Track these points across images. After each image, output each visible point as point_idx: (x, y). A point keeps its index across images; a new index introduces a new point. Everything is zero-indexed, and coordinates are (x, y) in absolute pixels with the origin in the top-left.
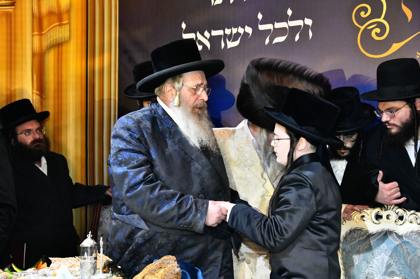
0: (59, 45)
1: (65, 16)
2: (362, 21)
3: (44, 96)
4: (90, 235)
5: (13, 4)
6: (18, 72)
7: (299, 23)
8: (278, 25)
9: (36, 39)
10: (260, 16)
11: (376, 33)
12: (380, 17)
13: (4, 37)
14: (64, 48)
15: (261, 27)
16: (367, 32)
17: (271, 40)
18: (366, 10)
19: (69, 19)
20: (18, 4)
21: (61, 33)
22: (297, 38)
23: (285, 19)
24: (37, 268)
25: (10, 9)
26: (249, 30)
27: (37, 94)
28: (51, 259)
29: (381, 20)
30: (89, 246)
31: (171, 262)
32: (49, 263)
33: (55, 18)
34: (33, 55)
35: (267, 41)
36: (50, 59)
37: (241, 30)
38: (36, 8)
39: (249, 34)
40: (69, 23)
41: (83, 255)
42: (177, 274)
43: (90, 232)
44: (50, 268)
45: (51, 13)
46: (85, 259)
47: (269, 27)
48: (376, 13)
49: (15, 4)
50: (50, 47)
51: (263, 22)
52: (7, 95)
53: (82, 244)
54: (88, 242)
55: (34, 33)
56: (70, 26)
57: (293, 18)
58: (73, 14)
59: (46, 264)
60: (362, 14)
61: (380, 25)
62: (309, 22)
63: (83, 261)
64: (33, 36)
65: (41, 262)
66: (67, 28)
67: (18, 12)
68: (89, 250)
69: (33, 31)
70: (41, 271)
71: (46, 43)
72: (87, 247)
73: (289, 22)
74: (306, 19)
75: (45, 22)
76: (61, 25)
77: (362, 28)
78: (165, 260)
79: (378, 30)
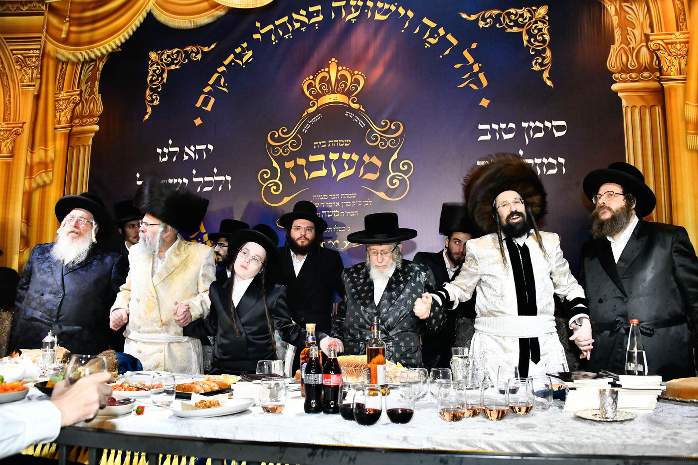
0: (44, 186)
1: (50, 165)
2: (265, 180)
3: (30, 225)
4: (50, 333)
5: (12, 156)
6: (11, 206)
7: (222, 178)
8: (207, 179)
9: (27, 181)
10: (194, 172)
11: (274, 189)
12: (276, 179)
13: (3, 179)
14: (47, 189)
15: (195, 180)
16: (268, 188)
17: (202, 189)
18: (267, 174)
19: (53, 168)
20: (16, 156)
21: (46, 178)
22: (220, 188)
23: (212, 175)
24: (11, 357)
25: (10, 160)
26: (186, 181)
27: (24, 222)
28: (21, 350)
29: (277, 181)
30: (50, 341)
31: (111, 355)
32: (20, 353)
33: (42, 166)
34: (24, 193)
35: (199, 190)
36: (37, 196)
37: (180, 181)
38: (29, 159)
39: (186, 184)
40: (52, 171)
41: (45, 347)
42: (116, 364)
43: (51, 331)
44: (20, 357)
45: (40, 163)
46: (46, 351)
47: (201, 179)
48: (274, 176)
49: (14, 156)
50: (37, 188)
51: (196, 176)
52: (2, 223)
53: (44, 340)
54: (49, 338)
55: (26, 177)
56: (53, 172)
57: (217, 175)
58: (56, 163)
59: (18, 354)
60: (265, 175)
61: (276, 184)
62: (229, 178)
63: (44, 353)
64: (25, 179)
65: (14, 352)
66: (50, 174)
67: (15, 161)
68: (50, 345)
69: (25, 176)
70: (13, 360)
71: (34, 185)
72: (48, 342)
73: (215, 177)
74: (227, 176)
75: (35, 169)
76: (46, 172)
77: (265, 185)
78: (106, 353)
79: (275, 188)
